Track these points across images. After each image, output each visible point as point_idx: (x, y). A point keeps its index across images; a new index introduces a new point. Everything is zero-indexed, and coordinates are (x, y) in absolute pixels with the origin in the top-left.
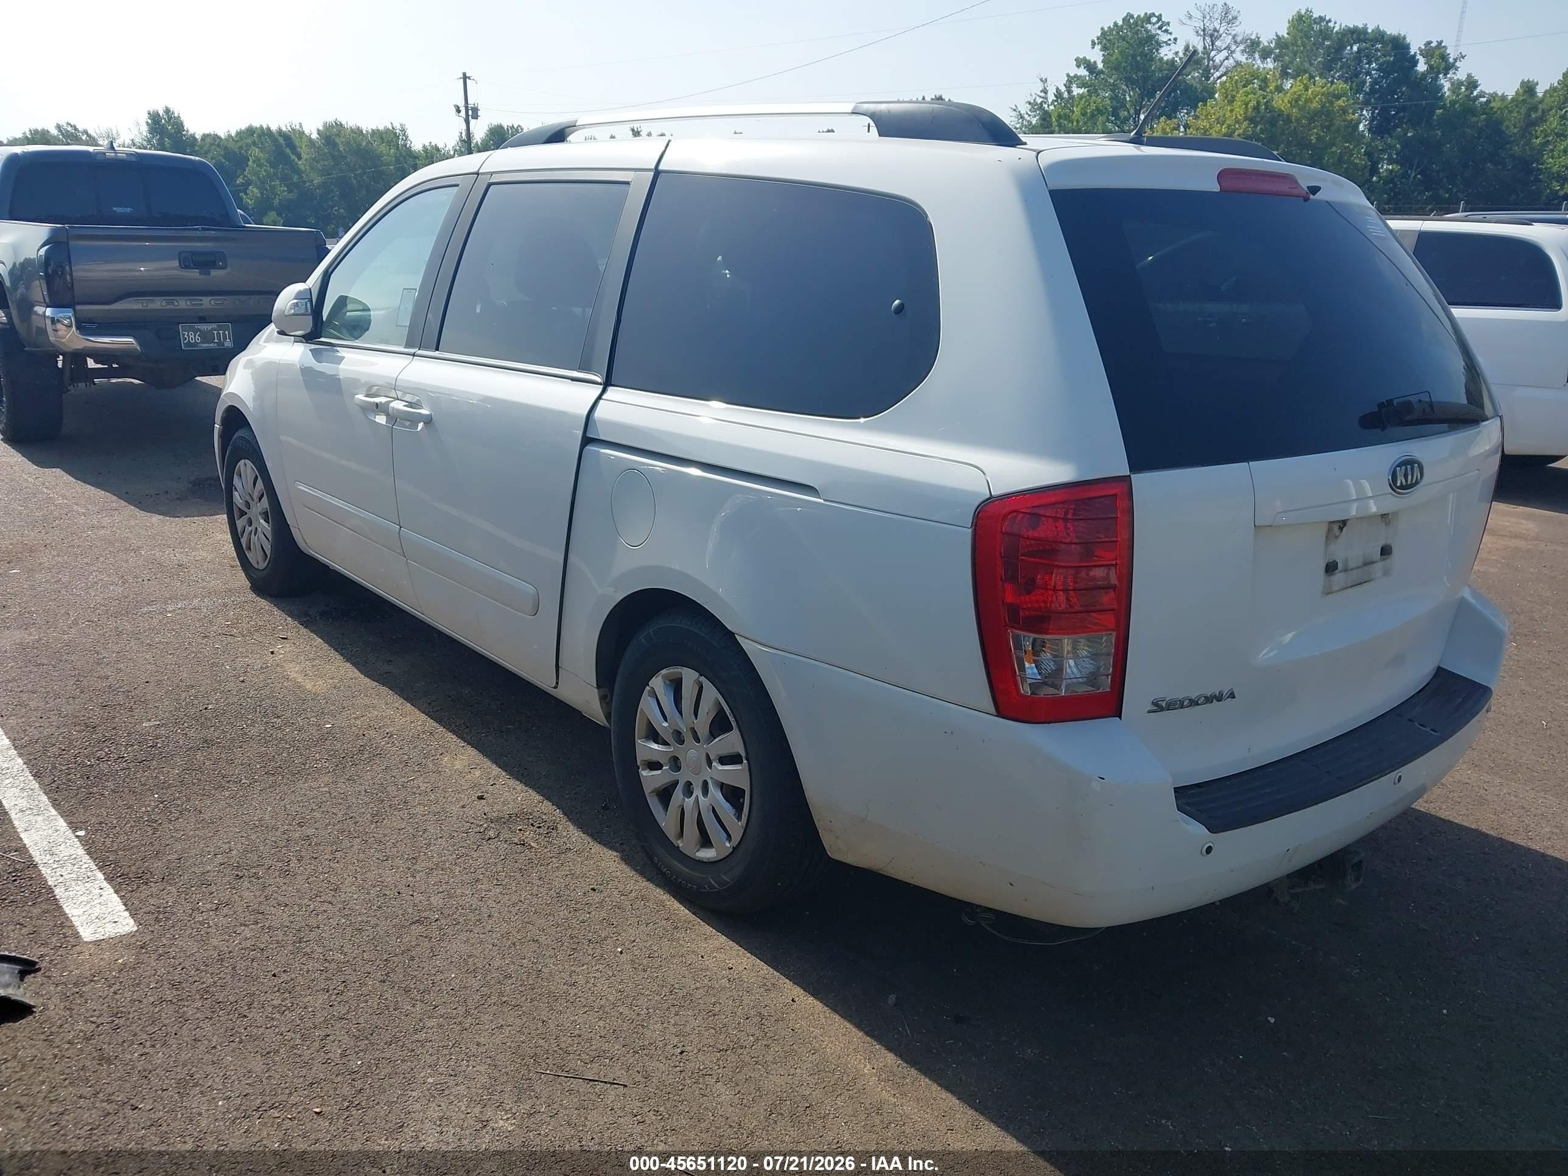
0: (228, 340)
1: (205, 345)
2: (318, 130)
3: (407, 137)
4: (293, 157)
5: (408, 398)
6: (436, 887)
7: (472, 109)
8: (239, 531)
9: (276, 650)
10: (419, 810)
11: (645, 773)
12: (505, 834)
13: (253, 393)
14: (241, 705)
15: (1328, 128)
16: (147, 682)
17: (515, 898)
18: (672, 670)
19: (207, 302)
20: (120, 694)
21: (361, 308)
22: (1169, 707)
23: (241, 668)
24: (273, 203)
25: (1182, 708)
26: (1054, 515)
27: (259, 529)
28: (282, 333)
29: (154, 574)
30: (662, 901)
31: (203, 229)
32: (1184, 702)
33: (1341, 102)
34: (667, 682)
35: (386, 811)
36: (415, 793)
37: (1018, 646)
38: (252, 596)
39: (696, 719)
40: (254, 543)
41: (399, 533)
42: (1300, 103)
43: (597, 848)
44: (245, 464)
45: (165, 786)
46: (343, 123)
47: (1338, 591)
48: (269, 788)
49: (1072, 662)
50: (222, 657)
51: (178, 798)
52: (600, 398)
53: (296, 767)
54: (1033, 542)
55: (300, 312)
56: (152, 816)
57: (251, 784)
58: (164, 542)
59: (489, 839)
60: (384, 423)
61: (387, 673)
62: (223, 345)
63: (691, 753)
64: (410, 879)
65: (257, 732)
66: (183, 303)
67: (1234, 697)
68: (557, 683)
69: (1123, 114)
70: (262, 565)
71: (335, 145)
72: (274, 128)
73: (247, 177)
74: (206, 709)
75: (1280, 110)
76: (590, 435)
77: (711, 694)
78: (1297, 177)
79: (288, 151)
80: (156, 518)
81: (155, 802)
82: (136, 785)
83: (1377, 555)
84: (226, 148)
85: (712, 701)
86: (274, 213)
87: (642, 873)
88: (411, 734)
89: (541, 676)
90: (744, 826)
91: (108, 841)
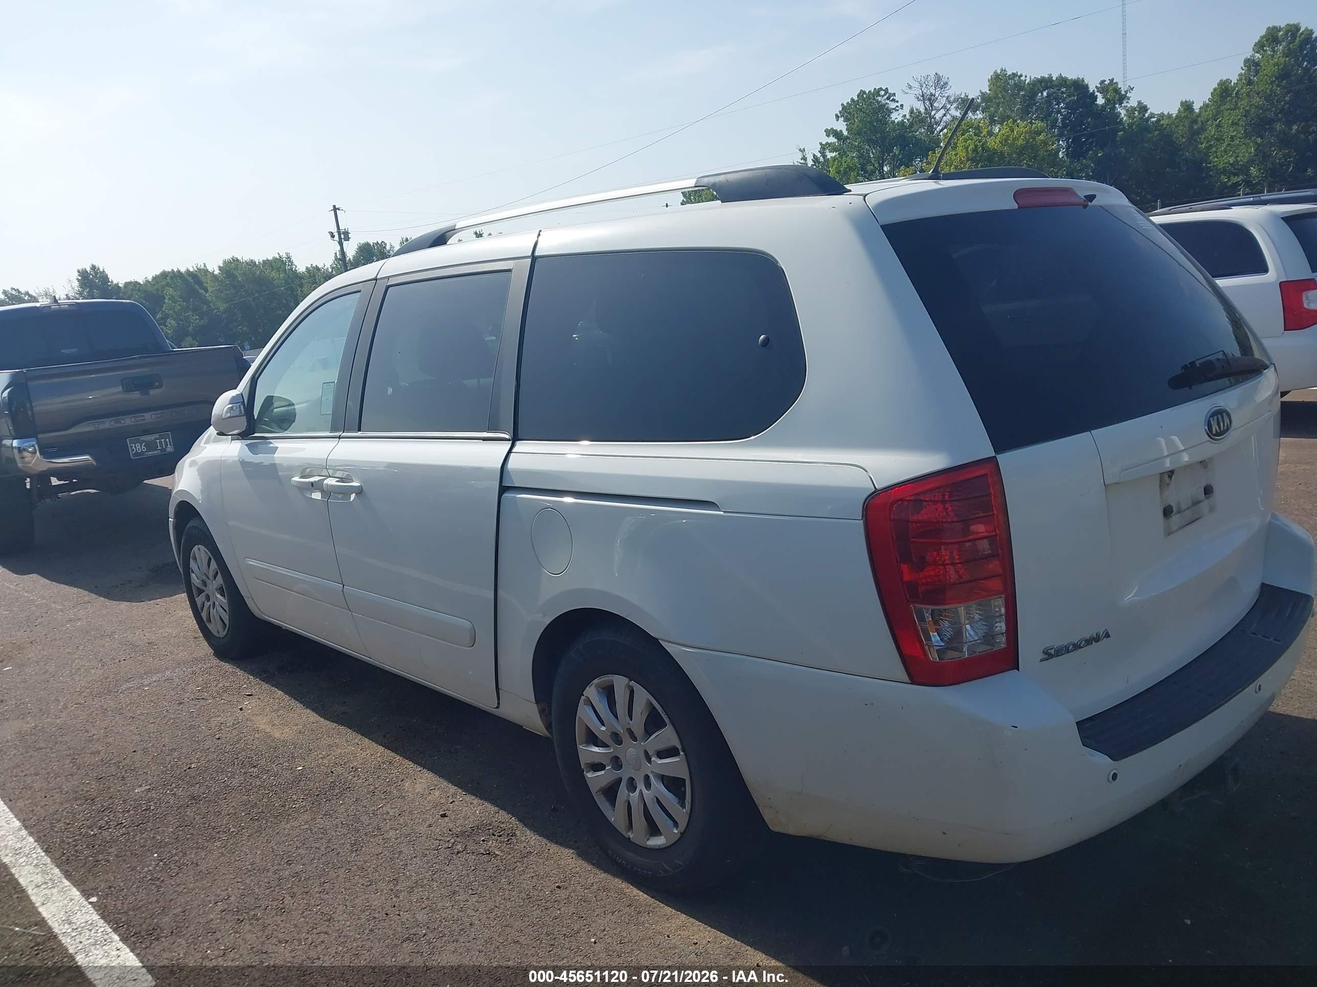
0: (169, 446)
1: (151, 453)
2: (219, 267)
3: (292, 263)
4: (201, 291)
5: (339, 474)
6: (419, 904)
7: (344, 233)
8: (199, 606)
9: (244, 707)
10: (392, 833)
11: (589, 775)
12: (472, 847)
13: (201, 487)
14: (220, 760)
15: (1035, 158)
16: (135, 751)
17: (491, 905)
18: (603, 679)
19: (149, 417)
20: (112, 765)
21: (287, 403)
22: (1057, 653)
23: (216, 726)
24: (188, 330)
25: (1068, 652)
26: (933, 499)
27: (217, 603)
28: (221, 434)
29: (129, 654)
30: (622, 889)
31: (140, 358)
32: (1069, 647)
33: (1041, 137)
34: (600, 690)
35: (363, 839)
36: (385, 820)
37: (922, 619)
38: (216, 661)
39: (631, 720)
40: (213, 615)
41: (343, 591)
42: (1009, 142)
43: (554, 848)
44: (199, 549)
45: (161, 845)
46: (239, 258)
47: (1177, 530)
48: (256, 833)
49: (968, 627)
50: (198, 719)
51: (176, 854)
52: (510, 451)
53: (277, 810)
54: (919, 525)
55: (235, 415)
56: (155, 875)
57: (239, 831)
58: (133, 625)
59: (458, 852)
60: (320, 498)
61: (343, 713)
62: (165, 451)
63: (630, 751)
64: (394, 899)
65: (238, 783)
66: (128, 421)
67: (1109, 636)
68: (499, 704)
69: (870, 168)
70: (223, 634)
71: (235, 277)
72: (183, 270)
73: (165, 312)
74: (189, 768)
75: (994, 149)
76: (505, 484)
77: (642, 696)
78: (1075, 189)
79: (197, 287)
80: (124, 605)
81: (155, 861)
82: (137, 847)
83: (1202, 495)
84: (145, 291)
85: (644, 702)
86: (190, 338)
87: (598, 866)
88: (373, 766)
89: (484, 699)
90: (689, 812)
91: (119, 903)
